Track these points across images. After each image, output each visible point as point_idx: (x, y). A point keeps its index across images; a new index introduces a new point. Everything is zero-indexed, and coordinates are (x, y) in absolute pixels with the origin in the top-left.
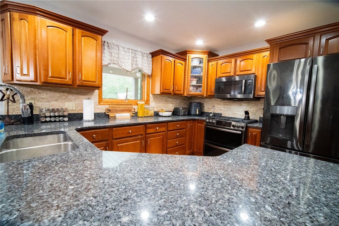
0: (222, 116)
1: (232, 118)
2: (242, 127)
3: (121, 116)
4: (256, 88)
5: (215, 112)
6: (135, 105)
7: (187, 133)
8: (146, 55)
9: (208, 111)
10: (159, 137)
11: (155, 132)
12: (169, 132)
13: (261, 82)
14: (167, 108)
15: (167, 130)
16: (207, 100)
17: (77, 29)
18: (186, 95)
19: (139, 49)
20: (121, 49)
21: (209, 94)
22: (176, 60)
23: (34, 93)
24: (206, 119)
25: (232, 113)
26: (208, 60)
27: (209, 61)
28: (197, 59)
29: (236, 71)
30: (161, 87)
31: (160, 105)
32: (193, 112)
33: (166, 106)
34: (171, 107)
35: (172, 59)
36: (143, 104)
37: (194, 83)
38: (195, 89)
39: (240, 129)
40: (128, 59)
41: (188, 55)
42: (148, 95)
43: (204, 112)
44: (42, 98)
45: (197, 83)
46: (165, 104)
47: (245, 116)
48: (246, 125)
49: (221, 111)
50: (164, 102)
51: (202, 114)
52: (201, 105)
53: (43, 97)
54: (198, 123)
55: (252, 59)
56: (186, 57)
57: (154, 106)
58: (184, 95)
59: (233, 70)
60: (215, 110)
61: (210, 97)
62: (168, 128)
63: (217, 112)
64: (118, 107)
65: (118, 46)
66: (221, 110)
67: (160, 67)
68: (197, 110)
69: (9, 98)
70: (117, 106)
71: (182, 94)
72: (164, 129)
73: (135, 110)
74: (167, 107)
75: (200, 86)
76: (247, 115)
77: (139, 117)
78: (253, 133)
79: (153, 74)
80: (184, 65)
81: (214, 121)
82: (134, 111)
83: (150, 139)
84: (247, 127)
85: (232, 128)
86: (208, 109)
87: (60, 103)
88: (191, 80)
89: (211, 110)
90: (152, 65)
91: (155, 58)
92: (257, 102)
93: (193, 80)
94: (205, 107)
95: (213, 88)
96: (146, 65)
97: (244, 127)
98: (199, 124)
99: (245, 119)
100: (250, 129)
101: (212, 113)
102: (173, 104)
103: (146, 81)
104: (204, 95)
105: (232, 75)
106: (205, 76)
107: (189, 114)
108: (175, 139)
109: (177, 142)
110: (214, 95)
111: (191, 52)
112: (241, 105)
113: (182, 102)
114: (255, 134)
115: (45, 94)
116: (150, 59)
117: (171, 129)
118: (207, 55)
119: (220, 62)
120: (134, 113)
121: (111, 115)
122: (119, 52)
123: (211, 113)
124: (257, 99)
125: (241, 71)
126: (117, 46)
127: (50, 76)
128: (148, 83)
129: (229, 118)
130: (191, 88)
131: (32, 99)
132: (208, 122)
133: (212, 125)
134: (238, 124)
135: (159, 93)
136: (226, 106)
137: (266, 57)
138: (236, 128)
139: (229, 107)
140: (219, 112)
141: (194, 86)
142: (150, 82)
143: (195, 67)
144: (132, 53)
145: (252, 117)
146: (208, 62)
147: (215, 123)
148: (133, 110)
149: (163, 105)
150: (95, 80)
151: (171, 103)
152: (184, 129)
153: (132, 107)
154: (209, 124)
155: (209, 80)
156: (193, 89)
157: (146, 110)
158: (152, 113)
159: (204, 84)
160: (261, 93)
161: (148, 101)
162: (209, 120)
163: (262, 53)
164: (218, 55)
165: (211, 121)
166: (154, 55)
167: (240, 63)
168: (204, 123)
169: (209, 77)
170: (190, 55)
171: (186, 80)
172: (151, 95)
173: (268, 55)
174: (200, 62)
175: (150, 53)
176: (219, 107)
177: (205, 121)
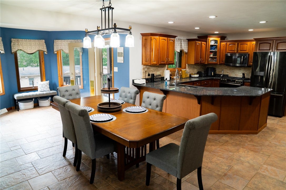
0: (229, 76)
1: (235, 77)
2: (241, 82)
4: (249, 61)
5: (224, 74)
6: (180, 71)
8: (185, 41)
13: (251, 58)
15: (200, 85)
16: (219, 66)
17: (168, 38)
18: (206, 64)
19: (182, 38)
21: (221, 62)
22: (202, 42)
23: (149, 68)
24: (221, 78)
26: (220, 41)
29: (238, 50)
30: (195, 60)
31: (191, 70)
32: (209, 74)
33: (193, 71)
34: (196, 71)
35: (200, 42)
36: (185, 71)
37: (212, 56)
39: (240, 83)
41: (208, 38)
42: (185, 65)
43: (216, 74)
48: (243, 81)
50: (192, 68)
51: (215, 75)
52: (214, 70)
55: (247, 45)
56: (207, 39)
57: (189, 71)
58: (205, 64)
59: (236, 49)
61: (221, 64)
67: (194, 48)
68: (213, 73)
69: (146, 72)
73: (180, 74)
75: (216, 58)
76: (244, 76)
78: (247, 85)
79: (189, 52)
80: (206, 44)
81: (226, 80)
85: (236, 83)
86: (219, 72)
87: (156, 72)
89: (221, 73)
90: (188, 46)
91: (189, 42)
92: (249, 68)
93: (211, 54)
94: (217, 71)
95: (224, 59)
96: (185, 47)
98: (215, 82)
99: (242, 78)
100: (245, 83)
102: (197, 69)
103: (184, 56)
104: (217, 64)
105: (235, 52)
106: (219, 52)
107: (207, 76)
110: (224, 63)
112: (240, 70)
115: (152, 69)
116: (187, 43)
117: (202, 85)
118: (220, 38)
119: (228, 43)
120: (180, 76)
121: (172, 77)
123: (221, 75)
124: (249, 66)
125: (241, 51)
127: (163, 61)
128: (186, 57)
129: (234, 78)
130: (210, 59)
131: (149, 71)
134: (239, 81)
135: (193, 64)
136: (231, 70)
138: (238, 83)
139: (233, 71)
140: (227, 74)
141: (211, 58)
143: (212, 46)
144: (180, 41)
145: (246, 76)
146: (220, 42)
151: (196, 69)
152: (208, 84)
154: (223, 81)
155: (221, 54)
156: (211, 60)
157: (186, 74)
158: (188, 75)
159: (217, 56)
160: (251, 64)
161: (185, 68)
162: (223, 79)
163: (252, 42)
164: (226, 37)
165: (224, 79)
166: (189, 40)
167: (240, 46)
168: (219, 81)
169: (221, 52)
170: (209, 38)
171: (207, 54)
172: (187, 65)
173: (255, 44)
174: (215, 42)
175: (187, 39)
176: (227, 71)
177: (220, 80)
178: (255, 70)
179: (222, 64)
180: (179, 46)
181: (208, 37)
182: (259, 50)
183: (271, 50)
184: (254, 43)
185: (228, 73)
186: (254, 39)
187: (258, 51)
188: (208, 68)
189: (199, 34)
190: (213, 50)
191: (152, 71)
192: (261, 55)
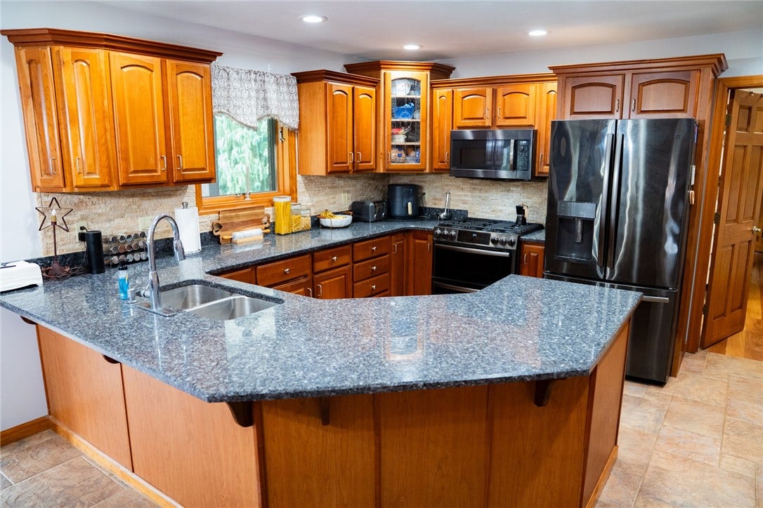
0: (469, 216)
1: (490, 222)
2: (511, 244)
3: (245, 237)
4: (537, 157)
5: (452, 208)
6: (268, 206)
7: (393, 262)
8: (285, 81)
9: (435, 204)
10: (337, 278)
11: (330, 267)
12: (356, 265)
13: (546, 144)
14: (336, 205)
15: (351, 261)
16: (431, 177)
17: (167, 60)
18: (382, 171)
19: (268, 69)
20: (234, 75)
21: (437, 165)
22: (356, 87)
23: (84, 205)
24: (436, 228)
25: (489, 209)
26: (431, 84)
27: (432, 86)
28: (406, 81)
29: (495, 116)
30: (327, 160)
31: (321, 198)
32: (398, 211)
33: (332, 201)
34: (344, 200)
35: (347, 87)
36: (287, 203)
37: (400, 139)
38: (404, 155)
39: (508, 247)
40: (249, 97)
41: (383, 71)
42: (293, 178)
43: (426, 208)
44: (99, 214)
45: (407, 140)
46: (331, 196)
47: (518, 217)
48: (519, 237)
49: (464, 206)
50: (328, 190)
51: (421, 213)
52: (415, 192)
53: (100, 211)
54: (415, 238)
55: (528, 95)
56: (379, 76)
57: (309, 202)
58: (378, 171)
59: (488, 114)
60: (452, 203)
61: (438, 172)
62: (354, 257)
63: (456, 208)
64: (237, 216)
65: (228, 70)
66: (465, 202)
67: (323, 109)
68: (410, 204)
69: (54, 223)
70: (233, 214)
71: (372, 170)
72: (346, 259)
73: (269, 218)
74: (334, 203)
75: (416, 148)
76: (521, 216)
77: (279, 234)
78: (532, 254)
79: (303, 126)
80: (374, 96)
81: (453, 233)
82: (268, 221)
83: (322, 283)
84: (520, 243)
85: (491, 245)
86: (435, 199)
87: (129, 219)
88: (393, 134)
89: (443, 202)
90: (299, 103)
91: (304, 85)
92: (541, 184)
93: (397, 134)
94: (426, 196)
95: (447, 153)
96: (286, 105)
97: (515, 242)
98: (417, 241)
99: (517, 223)
100: (525, 246)
101: (444, 209)
102: (348, 192)
103: (286, 143)
104: (425, 169)
105: (487, 124)
106: (426, 124)
107: (390, 217)
108: (368, 281)
109: (374, 287)
110: (448, 168)
111: (390, 66)
112: (509, 191)
113: (370, 184)
114: (535, 255)
115: (103, 205)
116: (295, 89)
117: (360, 258)
118: (428, 73)
119: (460, 90)
120: (267, 225)
121: (224, 235)
122: (231, 84)
124: (537, 179)
125: (507, 118)
126: (225, 70)
127: (132, 169)
128: (291, 146)
130: (394, 154)
131: (83, 218)
132: (440, 234)
133: (449, 241)
134: (505, 236)
135: (323, 173)
136: (477, 193)
137: (553, 93)
138: (499, 246)
139: (484, 195)
140: (461, 207)
141: (399, 147)
142: (295, 145)
143: (400, 102)
144: (255, 81)
145: (530, 218)
146: (432, 88)
147: (455, 236)
148: (265, 220)
149: (325, 198)
150: (204, 166)
151: (344, 192)
152: (385, 254)
153: (264, 213)
154: (443, 240)
155: (436, 133)
156: (400, 156)
157: (294, 217)
158: (307, 222)
159: (423, 142)
160: (546, 169)
161: (293, 193)
162: (442, 230)
163: (546, 83)
164: (454, 69)
165: (446, 232)
166: (302, 78)
167: (504, 100)
168: (430, 237)
169: (436, 124)
170: (388, 72)
171: (382, 133)
172: (299, 178)
173: (555, 89)
174: (412, 88)
175: (293, 74)
176: (461, 196)
177: (432, 232)
178: (562, 197)
179: (440, 169)
180: (253, 102)
181: (381, 69)
182: (573, 113)
183: (617, 115)
184: (553, 86)
185: (466, 203)
186: (550, 68)
187: (568, 118)
188: (392, 188)
189: (351, 56)
190: (403, 116)
191: (104, 218)
192: (578, 133)
